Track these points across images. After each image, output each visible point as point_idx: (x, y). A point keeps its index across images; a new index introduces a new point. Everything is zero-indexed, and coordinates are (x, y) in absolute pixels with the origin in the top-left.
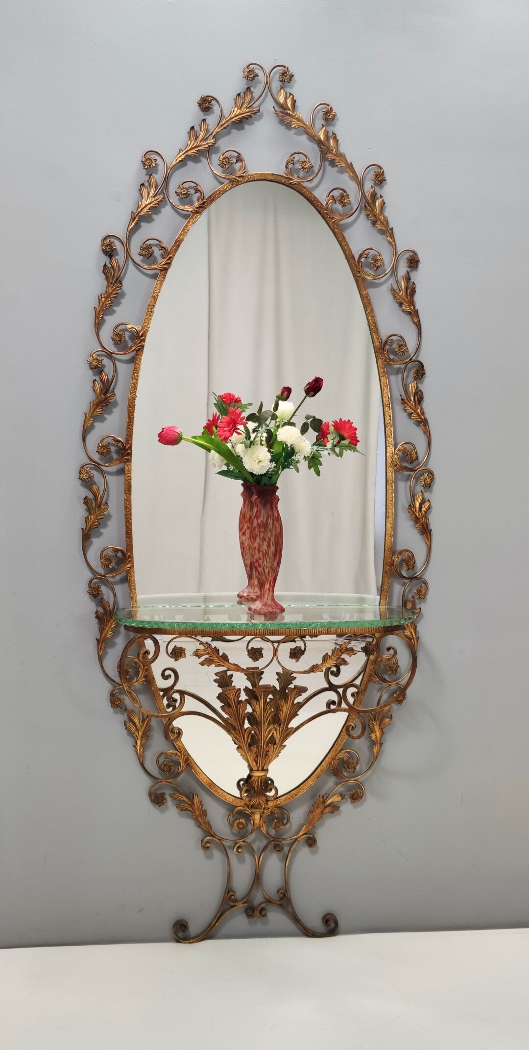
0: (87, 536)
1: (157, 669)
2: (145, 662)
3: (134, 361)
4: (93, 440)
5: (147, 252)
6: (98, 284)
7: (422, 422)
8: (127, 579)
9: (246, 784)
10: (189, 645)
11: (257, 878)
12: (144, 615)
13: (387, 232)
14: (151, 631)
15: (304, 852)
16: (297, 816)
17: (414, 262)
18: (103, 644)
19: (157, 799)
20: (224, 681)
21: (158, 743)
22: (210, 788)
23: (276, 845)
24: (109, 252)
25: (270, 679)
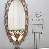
0: (5, 24)
1: (10, 33)
2: (9, 32)
3: (8, 12)
4: (5, 17)
5: (9, 4)
6: (5, 6)
7: (28, 16)
8: (8, 27)
9: (16, 40)
10: (12, 31)
11: (17, 46)
12: (9, 29)
13: (25, 3)
14: (10, 30)
15: (20, 45)
16: (20, 42)
17: (27, 5)
18: (6, 31)
19: (10, 42)
20: (15, 34)
21: (10, 38)
22: (14, 41)
23: (18, 44)
24: (6, 4)
25: (18, 33)
